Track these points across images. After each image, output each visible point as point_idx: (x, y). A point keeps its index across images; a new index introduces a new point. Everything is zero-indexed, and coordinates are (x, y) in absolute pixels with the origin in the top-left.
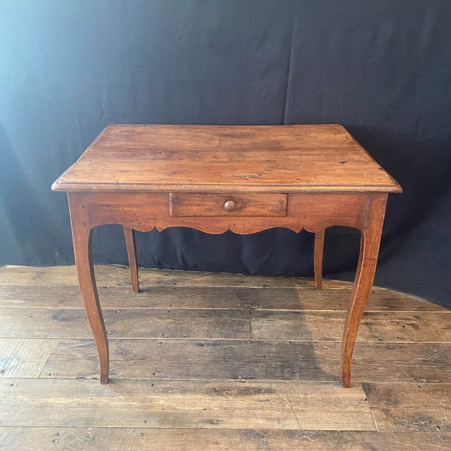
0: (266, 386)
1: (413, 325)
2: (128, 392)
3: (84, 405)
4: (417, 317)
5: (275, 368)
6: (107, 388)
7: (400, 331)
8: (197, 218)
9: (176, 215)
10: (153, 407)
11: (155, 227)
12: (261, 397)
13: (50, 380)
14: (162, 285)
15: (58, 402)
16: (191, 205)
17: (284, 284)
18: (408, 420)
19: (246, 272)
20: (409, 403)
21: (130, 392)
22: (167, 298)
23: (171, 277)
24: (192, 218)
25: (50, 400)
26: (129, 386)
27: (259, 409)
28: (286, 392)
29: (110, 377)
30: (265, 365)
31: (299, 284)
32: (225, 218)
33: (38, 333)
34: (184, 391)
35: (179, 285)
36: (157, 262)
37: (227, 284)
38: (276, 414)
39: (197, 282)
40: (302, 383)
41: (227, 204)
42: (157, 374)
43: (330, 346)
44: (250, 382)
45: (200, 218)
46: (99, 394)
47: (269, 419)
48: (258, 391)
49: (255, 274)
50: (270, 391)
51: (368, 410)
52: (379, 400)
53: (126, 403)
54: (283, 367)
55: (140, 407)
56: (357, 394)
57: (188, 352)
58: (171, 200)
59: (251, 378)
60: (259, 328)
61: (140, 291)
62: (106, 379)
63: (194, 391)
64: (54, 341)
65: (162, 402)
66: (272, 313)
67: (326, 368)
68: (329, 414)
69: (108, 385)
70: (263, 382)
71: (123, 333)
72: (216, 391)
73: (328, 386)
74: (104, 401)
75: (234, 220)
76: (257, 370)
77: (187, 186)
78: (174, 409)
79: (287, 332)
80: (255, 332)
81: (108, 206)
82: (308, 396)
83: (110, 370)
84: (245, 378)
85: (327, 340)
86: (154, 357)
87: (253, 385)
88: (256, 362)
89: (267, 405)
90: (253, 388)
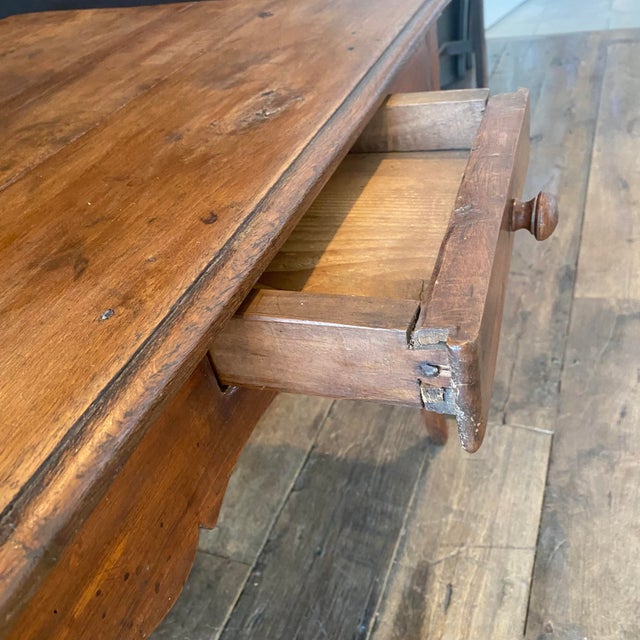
0: (403, 579)
5: (358, 542)
12: (436, 597)
27: (471, 613)
28: (433, 545)
30: (343, 561)
38: (489, 584)
40: (414, 508)
44: (382, 610)
47: (501, 602)
48: (415, 600)
50: (422, 575)
51: (508, 429)
54: (360, 527)
59: (373, 603)
60: (223, 536)
67: (388, 454)
70: (390, 581)
76: (352, 581)
80: (231, 548)
82: (455, 507)
84: (369, 614)
87: (393, 605)
88: (326, 575)
89: (462, 596)
90: (403, 608)
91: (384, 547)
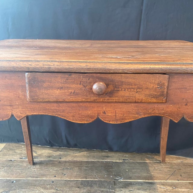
8: (61, 105)
9: (34, 100)
11: (12, 115)
14: (51, 159)
16: (52, 88)
17: (138, 159)
19: (111, 150)
22: (53, 170)
23: (58, 153)
24: (55, 105)
31: (148, 158)
32: (93, 105)
35: (63, 159)
36: (49, 142)
37: (97, 158)
39: (76, 156)
41: (95, 87)
45: (65, 104)
49: (117, 151)
58: (27, 81)
61: (34, 164)
75: (105, 108)
77: (45, 63)
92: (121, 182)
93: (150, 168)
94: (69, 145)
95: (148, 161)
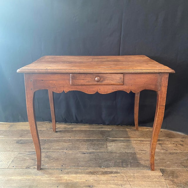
0: (115, 170)
1: (181, 144)
2: (50, 174)
3: (29, 180)
4: (182, 141)
5: (119, 163)
6: (40, 172)
7: (175, 147)
8: (83, 86)
9: (73, 85)
10: (61, 180)
12: (113, 175)
13: (13, 169)
14: (66, 129)
15: (16, 178)
17: (121, 129)
18: (183, 184)
19: (104, 124)
20: (183, 177)
21: (51, 174)
22: (68, 135)
23: (71, 126)
25: (13, 178)
26: (50, 171)
27: (112, 180)
28: (124, 173)
29: (41, 167)
30: (114, 162)
31: (128, 128)
32: (95, 86)
33: (9, 149)
34: (76, 173)
35: (74, 129)
37: (95, 129)
38: (120, 182)
39: (82, 128)
40: (132, 169)
42: (63, 166)
43: (144, 153)
44: (107, 169)
46: (36, 175)
47: (117, 185)
48: (111, 173)
49: (108, 125)
50: (117, 173)
51: (164, 180)
52: (169, 176)
53: (49, 179)
54: (122, 162)
55: (55, 180)
56: (158, 173)
57: (78, 156)
58: (71, 77)
59: (108, 167)
60: (111, 146)
61: (56, 132)
62: (39, 168)
63: (81, 173)
64: (16, 152)
65: (66, 178)
66: (116, 140)
67: (142, 162)
68: (145, 182)
69: (40, 171)
70: (113, 169)
71: (48, 149)
72: (91, 173)
73: (144, 170)
74: (38, 177)
75: (100, 87)
76: (110, 164)
78: (72, 181)
79: (123, 148)
80: (109, 148)
81: (42, 80)
82: (135, 175)
83: (42, 164)
84: (105, 167)
85: (142, 151)
86: (62, 159)
87: (109, 170)
88: (110, 160)
89: (116, 179)
90: (109, 172)
91: (120, 166)
92: (110, 140)
93: (129, 133)
94: (78, 122)
95: (127, 130)
